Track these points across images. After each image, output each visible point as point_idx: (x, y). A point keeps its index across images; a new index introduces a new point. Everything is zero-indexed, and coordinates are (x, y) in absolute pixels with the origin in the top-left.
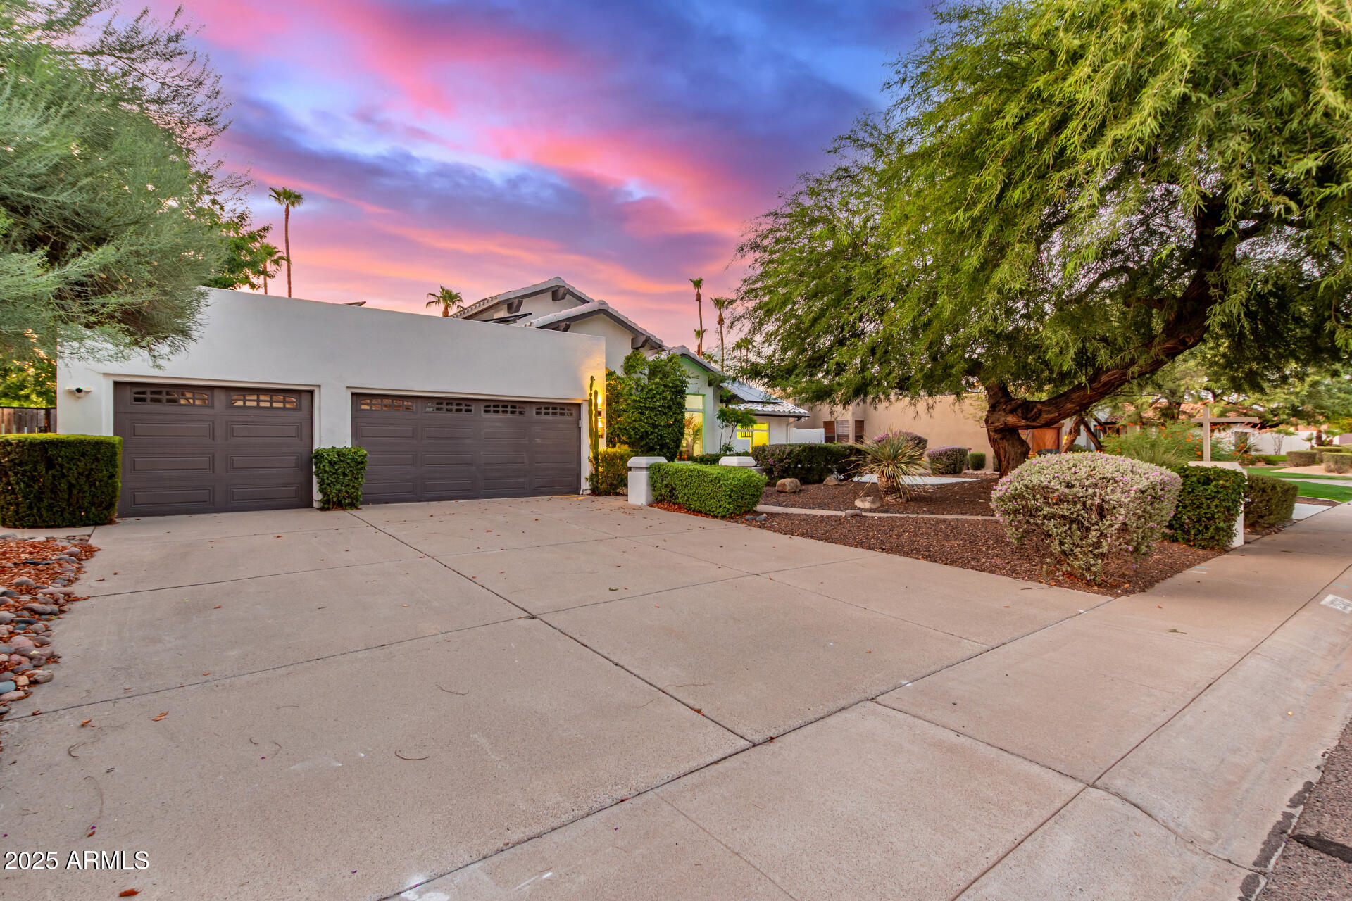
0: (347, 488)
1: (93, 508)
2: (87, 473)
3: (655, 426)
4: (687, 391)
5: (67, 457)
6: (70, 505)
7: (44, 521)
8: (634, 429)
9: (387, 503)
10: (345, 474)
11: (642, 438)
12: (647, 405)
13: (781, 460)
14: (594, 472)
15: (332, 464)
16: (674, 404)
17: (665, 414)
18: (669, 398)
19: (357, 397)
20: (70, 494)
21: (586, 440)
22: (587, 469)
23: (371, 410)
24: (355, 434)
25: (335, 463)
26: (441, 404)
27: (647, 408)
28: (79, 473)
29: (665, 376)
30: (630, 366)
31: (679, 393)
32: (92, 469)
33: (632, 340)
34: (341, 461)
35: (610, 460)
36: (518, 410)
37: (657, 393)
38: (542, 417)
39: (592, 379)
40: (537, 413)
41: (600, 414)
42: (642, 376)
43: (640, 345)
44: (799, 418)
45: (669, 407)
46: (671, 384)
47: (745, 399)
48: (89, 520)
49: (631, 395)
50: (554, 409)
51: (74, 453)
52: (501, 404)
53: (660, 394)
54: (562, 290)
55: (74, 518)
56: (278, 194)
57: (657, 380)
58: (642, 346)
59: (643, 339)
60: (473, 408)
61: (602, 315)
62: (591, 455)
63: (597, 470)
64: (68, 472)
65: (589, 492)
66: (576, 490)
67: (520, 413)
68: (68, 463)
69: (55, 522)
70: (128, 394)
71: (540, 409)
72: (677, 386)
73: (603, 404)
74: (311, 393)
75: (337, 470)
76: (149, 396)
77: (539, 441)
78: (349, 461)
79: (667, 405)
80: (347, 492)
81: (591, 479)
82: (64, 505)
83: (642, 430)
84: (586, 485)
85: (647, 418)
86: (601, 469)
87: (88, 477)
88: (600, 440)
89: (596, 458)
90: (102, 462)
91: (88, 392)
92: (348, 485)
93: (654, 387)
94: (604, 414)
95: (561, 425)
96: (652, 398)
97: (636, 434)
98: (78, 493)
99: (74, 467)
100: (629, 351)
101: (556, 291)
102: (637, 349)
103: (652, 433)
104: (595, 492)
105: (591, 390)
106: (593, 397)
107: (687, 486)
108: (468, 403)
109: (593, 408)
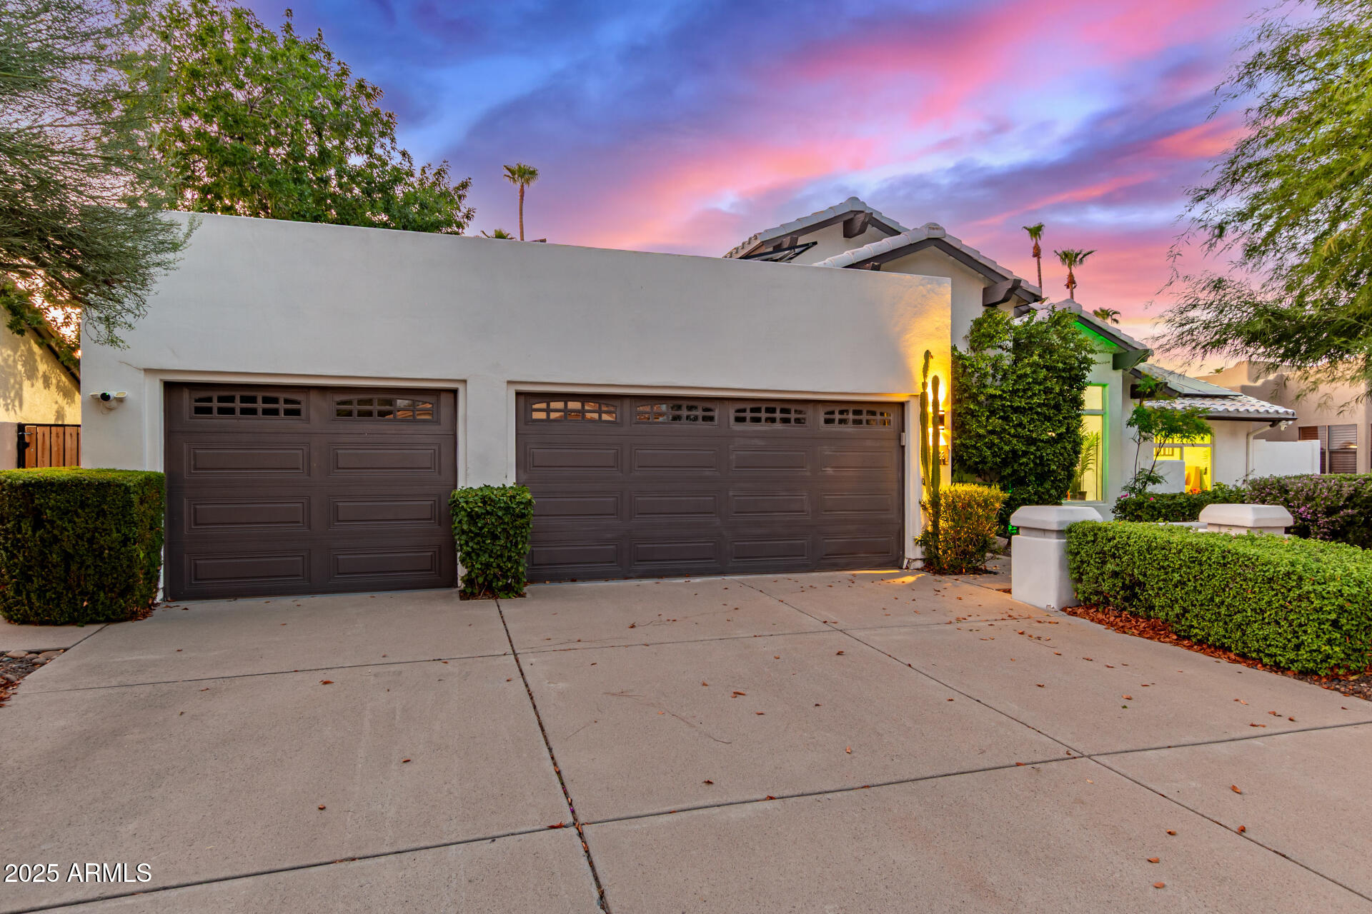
0: (499, 561)
1: (102, 594)
2: (88, 535)
3: (1031, 441)
4: (1089, 376)
5: (59, 508)
6: (68, 588)
7: (37, 614)
8: (991, 446)
9: (574, 580)
10: (495, 537)
11: (1005, 463)
12: (1016, 404)
13: (1330, 511)
14: (930, 529)
15: (473, 517)
16: (1064, 400)
17: (1049, 419)
18: (1057, 389)
19: (526, 398)
20: (67, 570)
21: (915, 468)
22: (916, 523)
23: (548, 419)
24: (523, 461)
25: (478, 516)
26: (679, 408)
27: (1016, 410)
28: (78, 536)
29: (1049, 350)
30: (981, 336)
31: (1074, 379)
32: (96, 529)
33: (984, 289)
34: (488, 513)
35: (961, 510)
36: (793, 416)
37: (1036, 382)
38: (835, 428)
39: (928, 355)
40: (827, 421)
41: (941, 420)
42: (1005, 354)
43: (1000, 297)
44: (1274, 422)
45: (1057, 407)
46: (1060, 365)
47: (1179, 389)
48: (98, 614)
49: (985, 386)
50: (857, 412)
51: (68, 502)
52: (764, 407)
53: (1040, 384)
54: (860, 218)
55: (75, 610)
56: (513, 173)
57: (1036, 358)
58: (1005, 300)
59: (1004, 288)
60: (716, 414)
61: (933, 248)
62: (926, 497)
63: (935, 524)
64: (61, 533)
65: (919, 564)
66: (895, 560)
67: (798, 421)
68: (61, 519)
69: (49, 615)
70: (187, 401)
71: (833, 413)
72: (1072, 368)
73: (946, 403)
74: (454, 392)
75: (481, 528)
76: (215, 405)
77: (829, 471)
78: (500, 514)
79: (1052, 403)
80: (498, 566)
81: (924, 542)
82: (60, 589)
83: (1007, 448)
84: (913, 552)
85: (1015, 427)
86: (942, 524)
87: (91, 541)
88: (942, 468)
89: (935, 502)
90: (109, 517)
91: (120, 400)
92: (501, 556)
93: (1028, 370)
94: (948, 420)
95: (869, 443)
96: (1025, 391)
97: (994, 455)
98: (79, 569)
99: (69, 526)
100: (978, 311)
101: (851, 220)
102: (994, 305)
103: (1025, 453)
104: (933, 565)
105: (925, 376)
106: (929, 390)
107: (1182, 583)
108: (708, 405)
109: (930, 409)
